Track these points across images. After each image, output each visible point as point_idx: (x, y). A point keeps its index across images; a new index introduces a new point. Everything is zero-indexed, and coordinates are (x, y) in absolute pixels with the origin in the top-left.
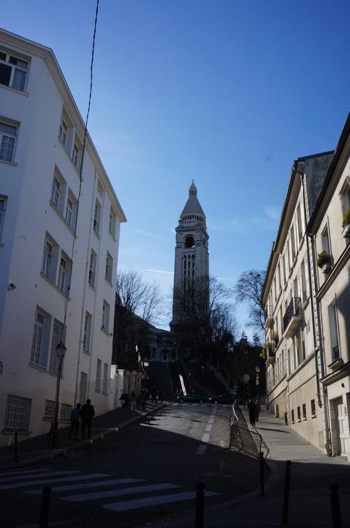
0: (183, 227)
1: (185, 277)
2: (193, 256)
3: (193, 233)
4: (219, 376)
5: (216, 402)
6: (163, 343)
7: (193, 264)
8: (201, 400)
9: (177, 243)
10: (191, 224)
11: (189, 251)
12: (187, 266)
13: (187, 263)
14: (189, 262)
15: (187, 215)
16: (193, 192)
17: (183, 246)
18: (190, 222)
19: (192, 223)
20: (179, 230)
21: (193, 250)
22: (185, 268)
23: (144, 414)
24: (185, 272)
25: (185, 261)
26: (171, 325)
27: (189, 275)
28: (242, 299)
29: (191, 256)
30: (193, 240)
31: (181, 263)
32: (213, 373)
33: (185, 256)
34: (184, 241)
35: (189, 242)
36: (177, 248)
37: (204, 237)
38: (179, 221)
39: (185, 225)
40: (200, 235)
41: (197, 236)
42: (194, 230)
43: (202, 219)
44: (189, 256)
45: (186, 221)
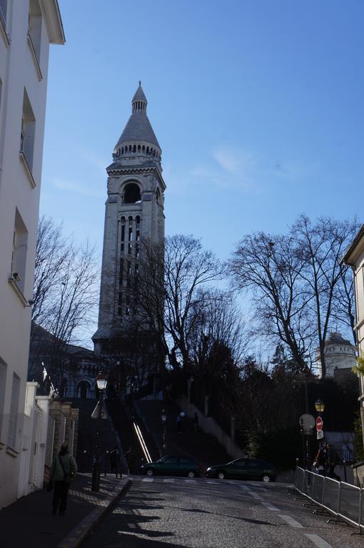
0: (120, 166)
1: (122, 254)
2: (138, 219)
3: (140, 178)
4: (210, 425)
5: (222, 476)
6: (81, 372)
7: (138, 233)
8: (190, 471)
9: (109, 193)
10: (136, 162)
11: (131, 210)
12: (126, 235)
13: (127, 230)
14: (131, 230)
15: (127, 144)
16: (139, 104)
17: (120, 200)
18: (134, 158)
19: (138, 160)
20: (113, 171)
21: (137, 207)
22: (123, 239)
23: (104, 504)
24: (122, 245)
25: (123, 227)
26: (95, 340)
27: (130, 252)
28: (241, 286)
29: (134, 218)
30: (139, 188)
31: (115, 229)
32: (197, 418)
33: (123, 218)
34: (121, 191)
35: (132, 193)
36: (110, 202)
37: (158, 185)
38: (114, 155)
39: (124, 163)
40: (152, 181)
41: (145, 183)
42: (140, 172)
43: (154, 153)
44: (131, 218)
45: (125, 155)
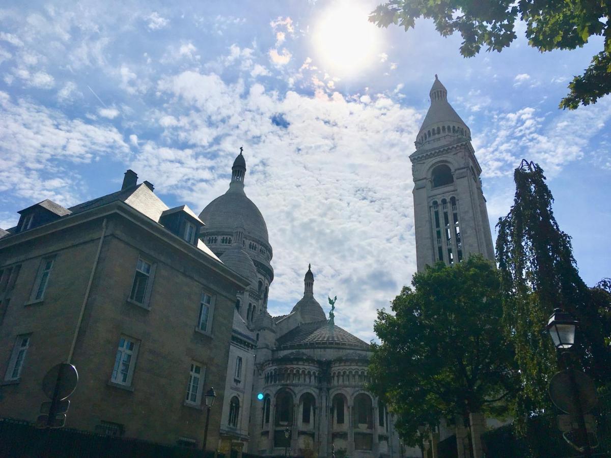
0: (425, 152)
1: (440, 242)
2: (453, 201)
3: (449, 157)
7: (455, 216)
9: (415, 180)
10: (443, 142)
11: (443, 192)
12: (442, 221)
13: (441, 215)
14: (446, 215)
16: (438, 93)
17: (429, 185)
18: (439, 139)
19: (444, 140)
20: (417, 158)
21: (451, 189)
22: (438, 225)
24: (439, 233)
25: (437, 213)
29: (448, 200)
30: (449, 169)
31: (427, 216)
33: (435, 203)
34: (429, 176)
36: (416, 191)
39: (428, 147)
40: (464, 157)
41: (455, 161)
42: (448, 151)
43: (461, 132)
44: (444, 201)
45: (432, 138)
